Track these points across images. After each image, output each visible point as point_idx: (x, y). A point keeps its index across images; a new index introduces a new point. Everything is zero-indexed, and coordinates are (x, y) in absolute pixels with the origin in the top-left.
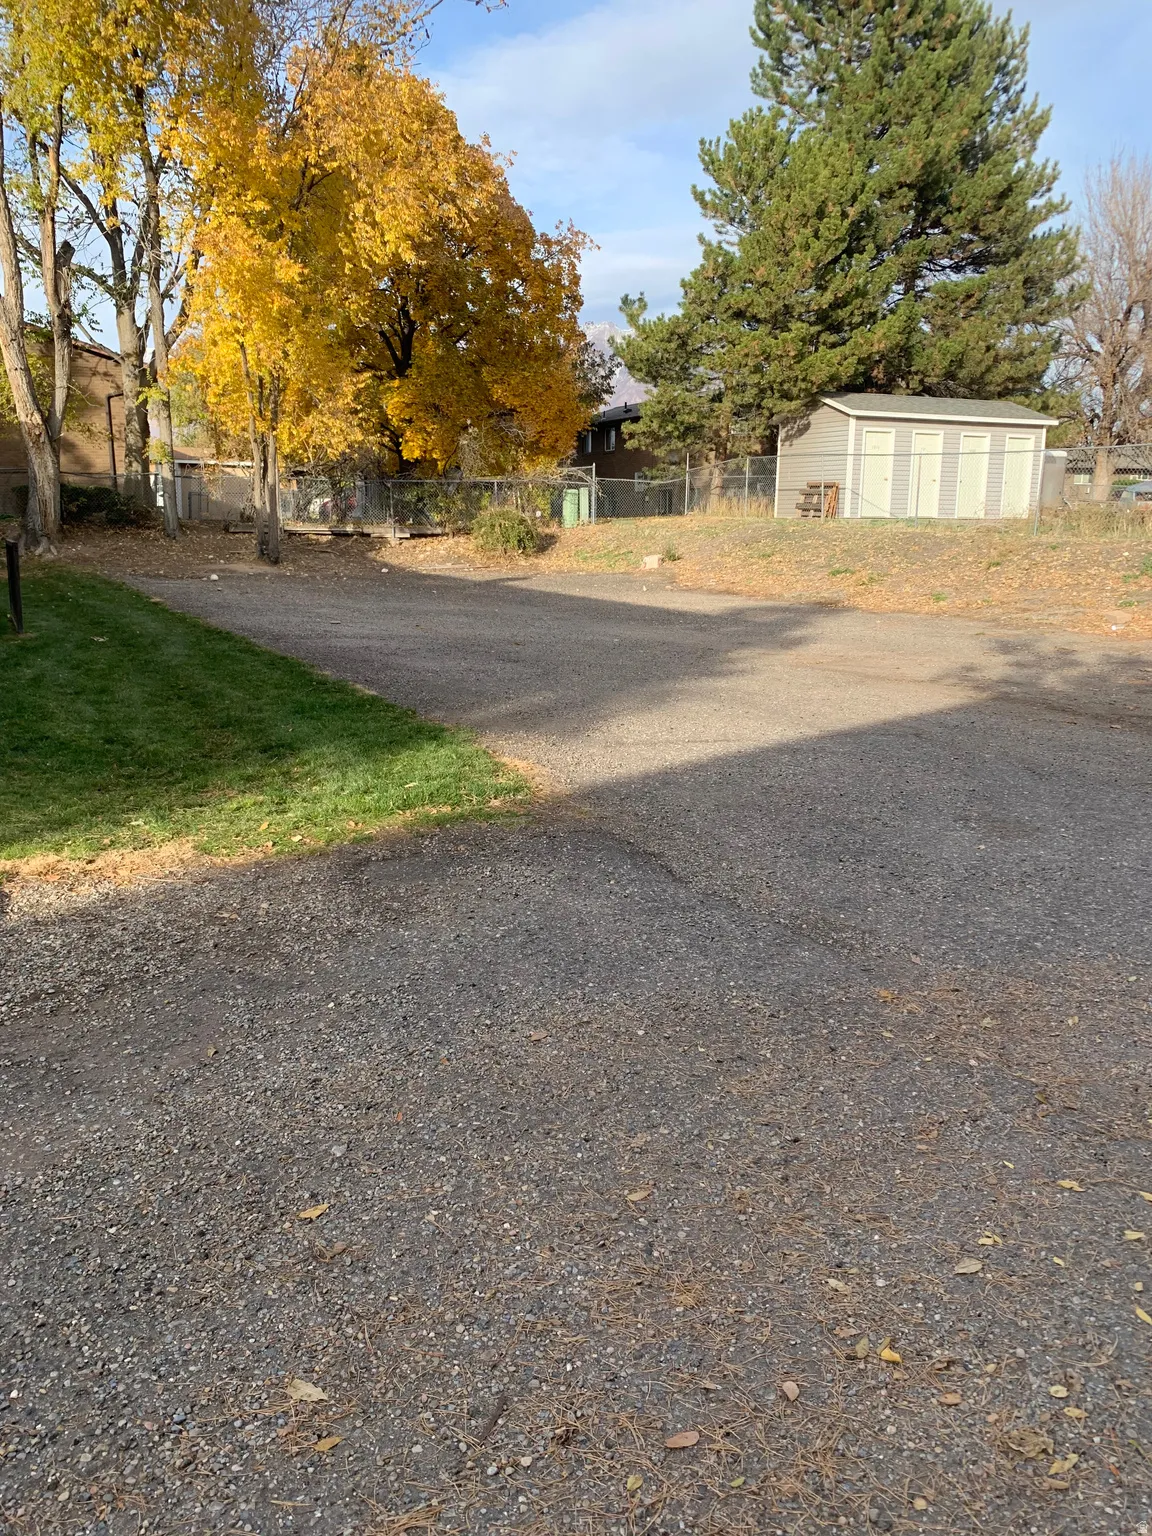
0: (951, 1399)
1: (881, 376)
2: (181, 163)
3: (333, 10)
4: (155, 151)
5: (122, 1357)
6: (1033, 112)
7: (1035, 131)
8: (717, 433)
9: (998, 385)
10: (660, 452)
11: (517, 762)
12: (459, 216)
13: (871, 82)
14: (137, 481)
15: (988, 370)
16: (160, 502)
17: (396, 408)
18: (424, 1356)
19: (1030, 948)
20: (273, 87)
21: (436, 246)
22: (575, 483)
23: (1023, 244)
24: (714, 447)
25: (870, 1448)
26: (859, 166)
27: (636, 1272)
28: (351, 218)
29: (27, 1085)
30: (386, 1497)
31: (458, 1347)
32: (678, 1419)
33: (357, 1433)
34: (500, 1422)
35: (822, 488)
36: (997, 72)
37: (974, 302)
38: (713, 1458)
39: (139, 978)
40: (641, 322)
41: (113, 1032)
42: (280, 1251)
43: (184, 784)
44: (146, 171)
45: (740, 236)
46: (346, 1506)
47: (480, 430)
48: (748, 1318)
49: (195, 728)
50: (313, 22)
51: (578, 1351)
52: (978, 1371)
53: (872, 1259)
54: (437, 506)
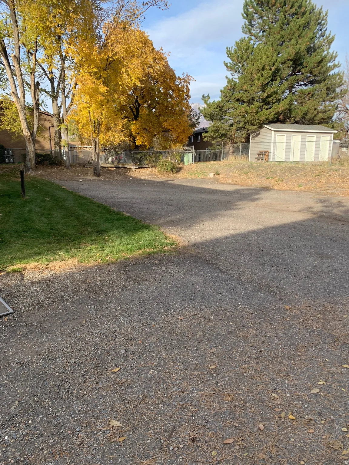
0: (311, 431)
1: (282, 118)
2: (71, 58)
3: (116, 11)
4: (64, 54)
5: (61, 412)
6: (329, 37)
7: (330, 42)
8: (231, 136)
9: (318, 121)
10: (214, 142)
11: (172, 236)
12: (153, 72)
13: (279, 29)
14: (58, 152)
15: (315, 116)
16: (65, 158)
17: (134, 130)
18: (150, 414)
19: (332, 294)
20: (99, 35)
21: (146, 81)
22: (188, 151)
23: (326, 77)
24: (230, 140)
25: (286, 445)
26: (275, 54)
27: (213, 390)
28: (121, 73)
29: (31, 331)
30: (140, 456)
31: (160, 411)
32: (227, 435)
33: (130, 436)
34: (173, 434)
35: (264, 153)
36: (318, 25)
37: (311, 95)
38: (238, 447)
39: (63, 300)
40: (208, 103)
41: (56, 315)
42: (106, 381)
43: (74, 242)
44: (61, 60)
45: (239, 76)
46: (128, 457)
47: (159, 136)
48: (248, 405)
49: (77, 225)
50: (110, 15)
51: (196, 413)
52: (319, 423)
53: (285, 387)
54: (146, 159)
